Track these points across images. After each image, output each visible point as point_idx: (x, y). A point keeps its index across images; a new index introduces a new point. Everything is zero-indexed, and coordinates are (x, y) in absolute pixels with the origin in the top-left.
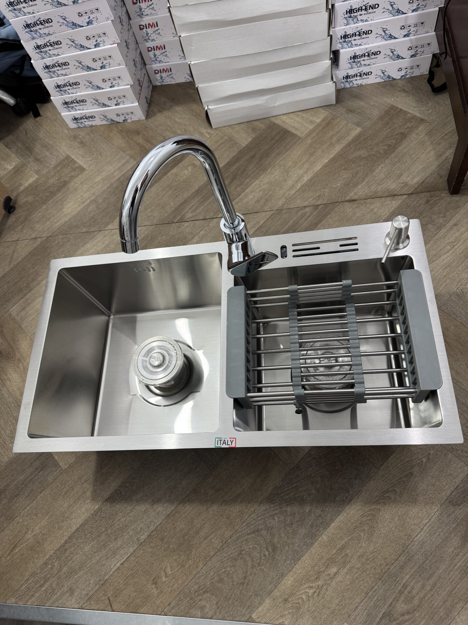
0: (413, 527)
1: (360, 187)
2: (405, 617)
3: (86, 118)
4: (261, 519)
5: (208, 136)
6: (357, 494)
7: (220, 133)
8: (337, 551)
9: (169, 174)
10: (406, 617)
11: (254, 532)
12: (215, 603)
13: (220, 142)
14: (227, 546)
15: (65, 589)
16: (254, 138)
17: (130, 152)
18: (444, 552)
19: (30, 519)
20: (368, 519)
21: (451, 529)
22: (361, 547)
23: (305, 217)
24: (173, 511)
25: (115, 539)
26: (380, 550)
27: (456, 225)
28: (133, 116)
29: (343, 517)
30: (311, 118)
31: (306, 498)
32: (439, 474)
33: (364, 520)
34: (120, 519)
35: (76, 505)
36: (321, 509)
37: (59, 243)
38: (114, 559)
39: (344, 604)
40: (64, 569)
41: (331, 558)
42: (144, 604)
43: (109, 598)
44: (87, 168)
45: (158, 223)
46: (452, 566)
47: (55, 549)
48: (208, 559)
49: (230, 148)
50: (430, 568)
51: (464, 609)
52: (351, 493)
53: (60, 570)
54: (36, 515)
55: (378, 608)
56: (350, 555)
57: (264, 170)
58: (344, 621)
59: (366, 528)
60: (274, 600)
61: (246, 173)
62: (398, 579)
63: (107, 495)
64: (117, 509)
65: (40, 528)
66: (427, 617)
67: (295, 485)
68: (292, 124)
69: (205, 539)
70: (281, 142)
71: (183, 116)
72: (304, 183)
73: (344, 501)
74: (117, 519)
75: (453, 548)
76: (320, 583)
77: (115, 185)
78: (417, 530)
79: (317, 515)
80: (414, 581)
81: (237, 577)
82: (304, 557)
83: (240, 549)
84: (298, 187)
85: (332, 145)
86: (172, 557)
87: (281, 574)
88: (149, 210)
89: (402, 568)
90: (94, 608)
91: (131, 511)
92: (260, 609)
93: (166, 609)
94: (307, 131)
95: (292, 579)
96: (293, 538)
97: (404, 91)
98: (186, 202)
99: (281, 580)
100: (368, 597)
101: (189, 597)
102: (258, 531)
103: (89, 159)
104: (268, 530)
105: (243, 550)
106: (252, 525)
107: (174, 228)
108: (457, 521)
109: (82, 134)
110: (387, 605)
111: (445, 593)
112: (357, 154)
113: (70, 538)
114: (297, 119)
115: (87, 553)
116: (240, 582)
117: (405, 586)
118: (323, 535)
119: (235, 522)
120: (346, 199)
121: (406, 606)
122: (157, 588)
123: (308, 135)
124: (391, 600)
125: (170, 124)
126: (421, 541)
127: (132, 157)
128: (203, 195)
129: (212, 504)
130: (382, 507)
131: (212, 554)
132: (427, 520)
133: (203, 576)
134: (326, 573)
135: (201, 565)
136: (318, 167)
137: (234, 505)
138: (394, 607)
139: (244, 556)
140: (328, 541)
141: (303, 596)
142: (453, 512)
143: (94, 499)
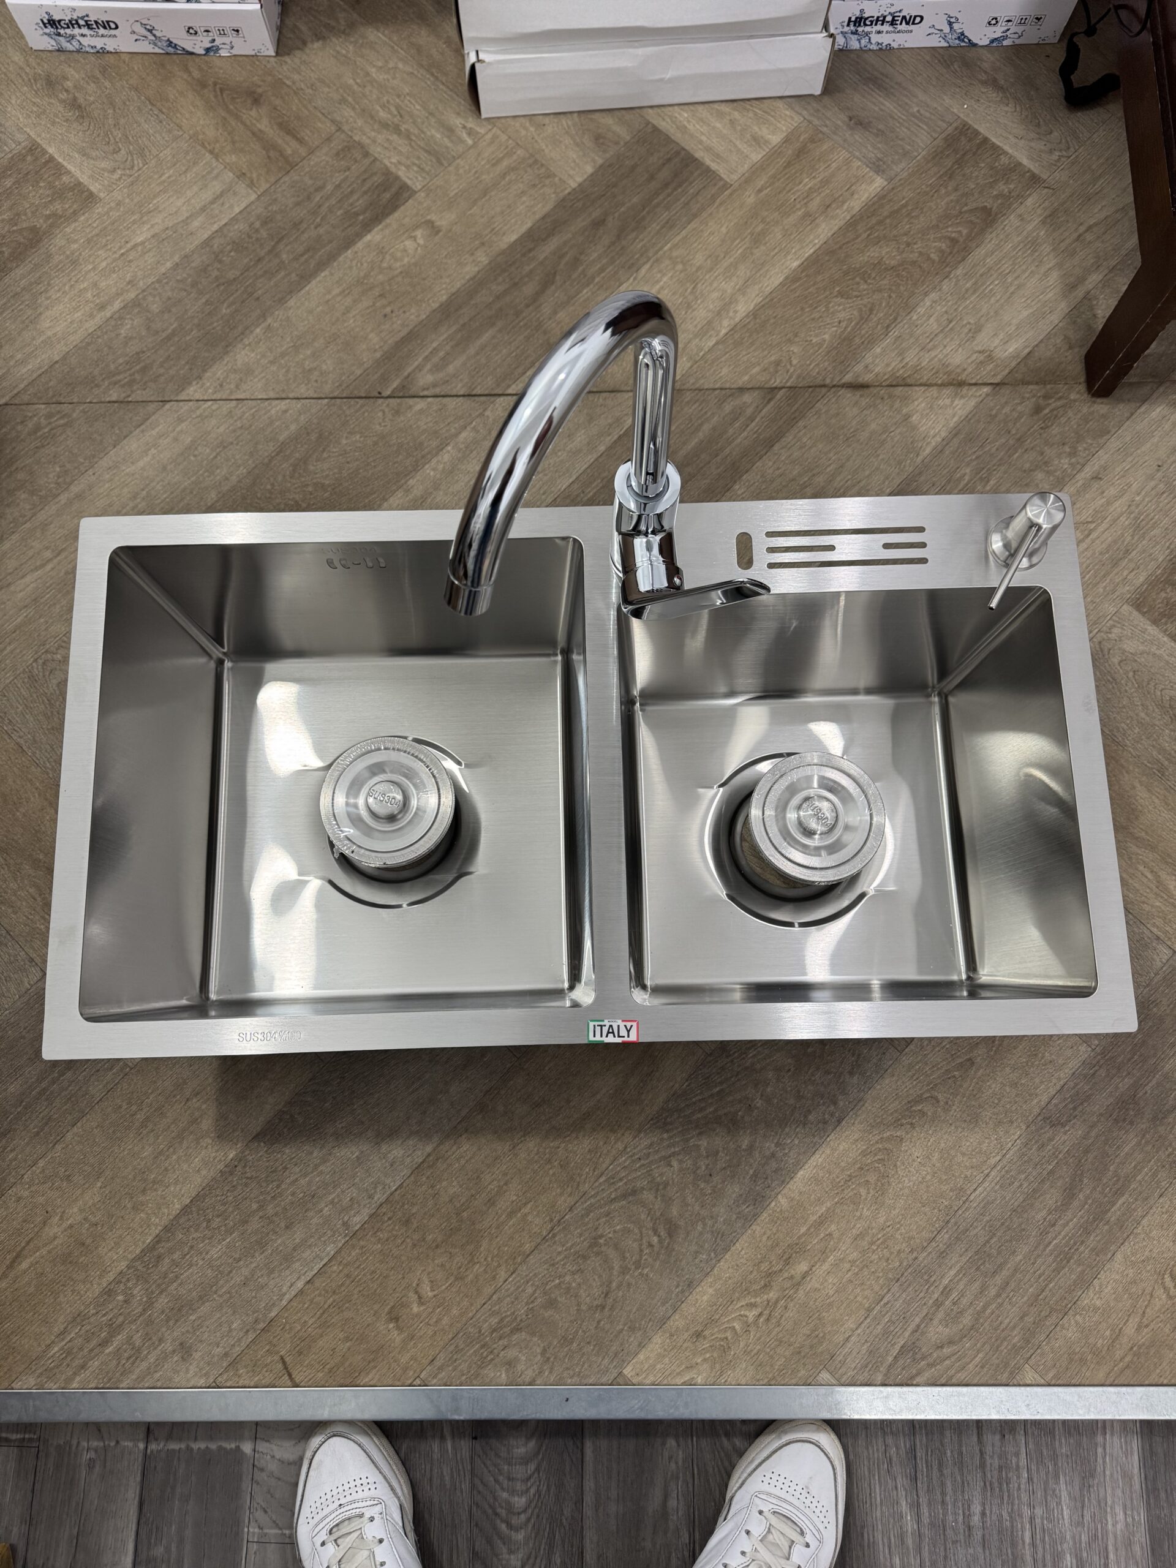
0: (968, 1174)
1: (878, 350)
2: (944, 1350)
3: (88, 26)
4: (640, 1167)
5: (470, 142)
6: (855, 1106)
7: (504, 137)
8: (808, 1229)
9: (360, 245)
10: (946, 1351)
11: (624, 1196)
12: (539, 1351)
13: (505, 163)
14: (564, 1228)
15: (168, 1346)
16: (601, 166)
17: (234, 158)
18: (1028, 1220)
19: (51, 1189)
20: (876, 1158)
21: (1045, 1172)
22: (860, 1218)
23: (742, 419)
24: (429, 1155)
25: (287, 1227)
26: (899, 1223)
27: (1096, 478)
28: (237, 42)
29: (823, 1156)
30: (756, 128)
31: (743, 1117)
32: (1027, 1062)
33: (869, 1161)
34: (296, 1180)
35: (174, 1153)
36: (775, 1141)
37: (38, 428)
38: (288, 1272)
39: (821, 1335)
40: (160, 1300)
41: (797, 1244)
42: (372, 1364)
43: (282, 1358)
44: (102, 195)
45: (336, 394)
46: (1041, 1247)
47: (130, 1257)
48: (519, 1260)
49: (534, 186)
50: (999, 1253)
51: (1058, 1328)
52: (841, 1104)
53: (150, 1304)
54: (68, 1178)
55: (891, 1337)
56: (836, 1235)
57: (629, 268)
58: (821, 1368)
59: (872, 1178)
60: (672, 1335)
61: (581, 269)
62: (932, 1279)
63: (257, 1124)
64: (285, 1157)
65: (81, 1210)
66: (987, 1347)
67: (718, 1089)
68: (704, 138)
69: (511, 1214)
70: (675, 189)
71: (391, 65)
72: (737, 320)
73: (825, 1123)
74: (288, 1181)
75: (1045, 1212)
76: (772, 1295)
77: (197, 262)
78: (977, 1178)
79: (768, 1153)
80: (965, 1280)
81: (589, 1295)
82: (737, 1245)
83: (594, 1234)
84: (724, 332)
85: (809, 218)
86: (433, 1260)
87: (687, 1283)
88: (309, 352)
89: (942, 1255)
90: (247, 1383)
91: (324, 1161)
92: (641, 1356)
93: (424, 1373)
94: (746, 166)
95: (711, 1291)
96: (714, 1206)
97: (994, 84)
98: (412, 337)
99: (687, 1294)
100: (871, 1317)
101: (477, 1343)
102: (634, 1192)
103: (104, 164)
104: (657, 1190)
105: (601, 1236)
106: (621, 1180)
107: (384, 412)
108: (1057, 1157)
109: (73, 75)
110: (910, 1329)
111: (1025, 1298)
112: (874, 253)
113: (166, 1229)
114: (718, 125)
115: (218, 1263)
116: (595, 1303)
117: (946, 1292)
118: (780, 1196)
119: (580, 1175)
120: (843, 381)
121: (948, 1330)
122: (398, 1328)
123: (747, 180)
124: (917, 1320)
125: (351, 82)
126: (983, 1201)
127: (242, 175)
128: (461, 322)
129: (524, 1136)
130: (907, 1133)
131: (527, 1247)
132: (998, 1158)
133: (508, 1296)
134: (786, 1275)
135: (502, 1274)
136: (774, 279)
137: (577, 1137)
138: (923, 1333)
139: (603, 1249)
140: (791, 1208)
141: (735, 1324)
142: (1050, 1140)
143: (223, 1134)
